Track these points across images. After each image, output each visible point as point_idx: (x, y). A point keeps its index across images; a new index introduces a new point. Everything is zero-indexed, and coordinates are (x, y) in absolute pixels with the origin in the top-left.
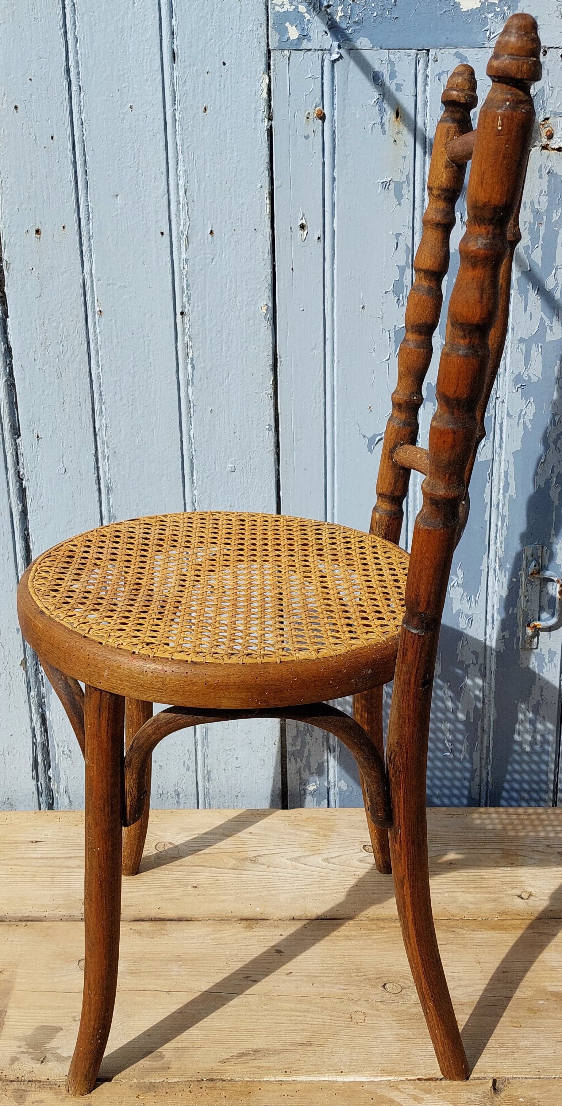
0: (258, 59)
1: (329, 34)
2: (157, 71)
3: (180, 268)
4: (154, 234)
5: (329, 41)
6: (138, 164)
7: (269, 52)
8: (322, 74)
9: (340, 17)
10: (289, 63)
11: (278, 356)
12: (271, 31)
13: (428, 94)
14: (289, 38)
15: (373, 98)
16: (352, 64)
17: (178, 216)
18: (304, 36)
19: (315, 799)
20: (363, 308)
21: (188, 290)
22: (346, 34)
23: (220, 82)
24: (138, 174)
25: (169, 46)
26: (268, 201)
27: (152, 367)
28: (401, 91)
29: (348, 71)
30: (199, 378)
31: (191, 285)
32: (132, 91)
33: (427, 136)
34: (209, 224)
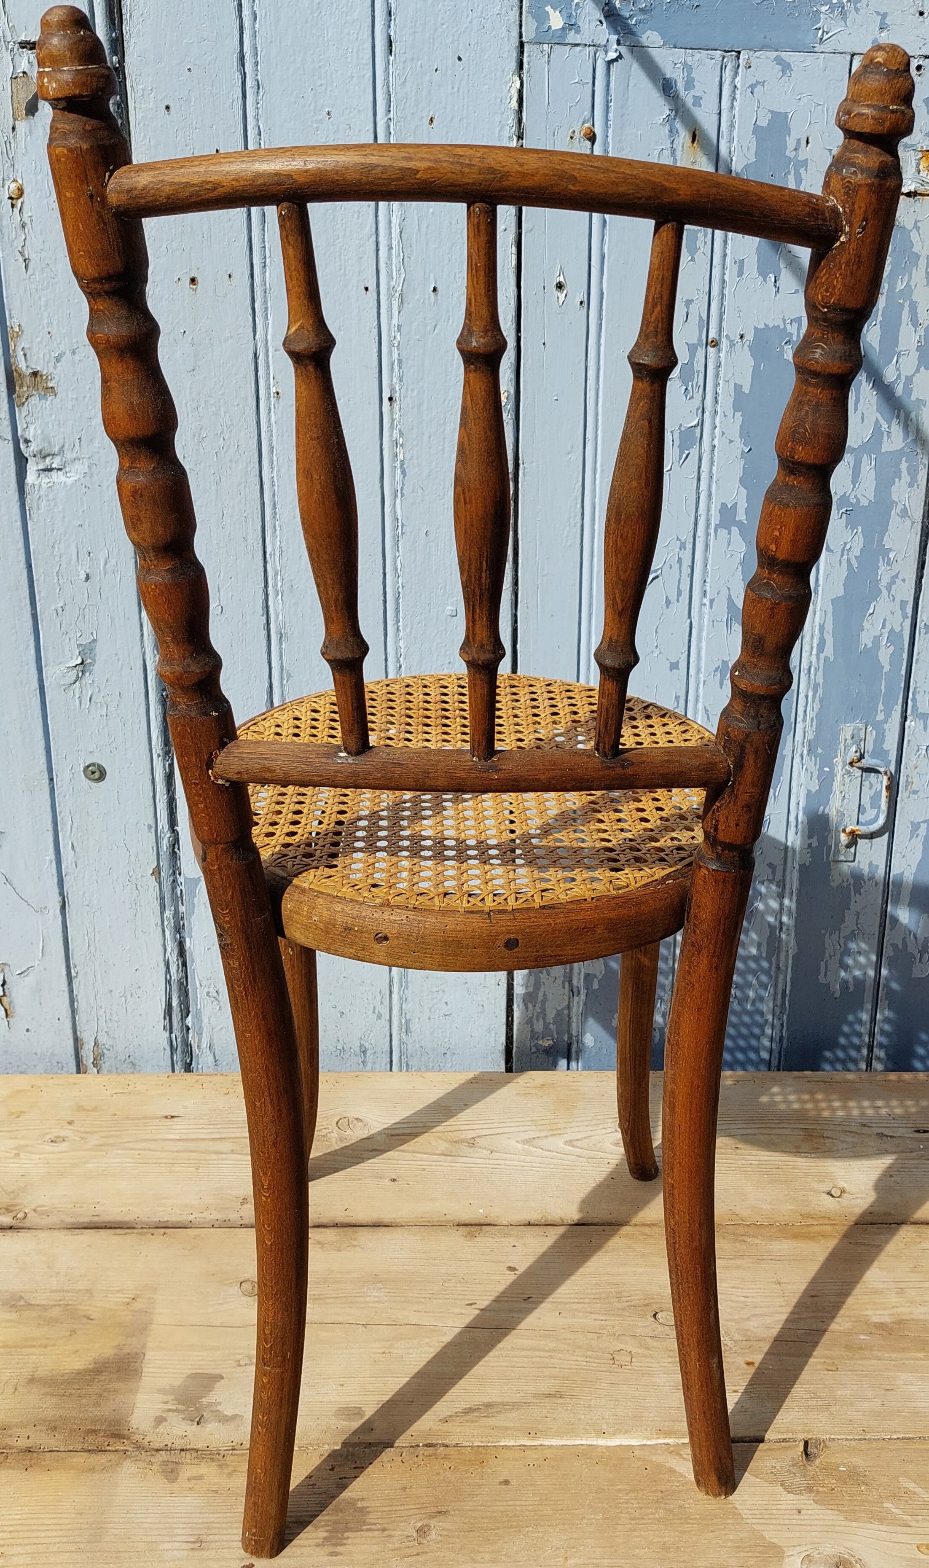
0: (505, 55)
1: (605, 25)
2: (366, 64)
3: (389, 336)
4: (354, 289)
5: (604, 34)
7: (522, 45)
8: (594, 78)
10: (549, 61)
11: (521, 461)
12: (526, 17)
13: (736, 112)
14: (550, 28)
15: (661, 113)
16: (635, 66)
17: (389, 265)
18: (571, 26)
21: (400, 368)
22: (628, 25)
23: (453, 83)
25: (384, 31)
26: (514, 250)
28: (700, 106)
29: (630, 76)
30: (411, 488)
31: (404, 360)
32: (331, 91)
33: (733, 169)
34: (432, 278)
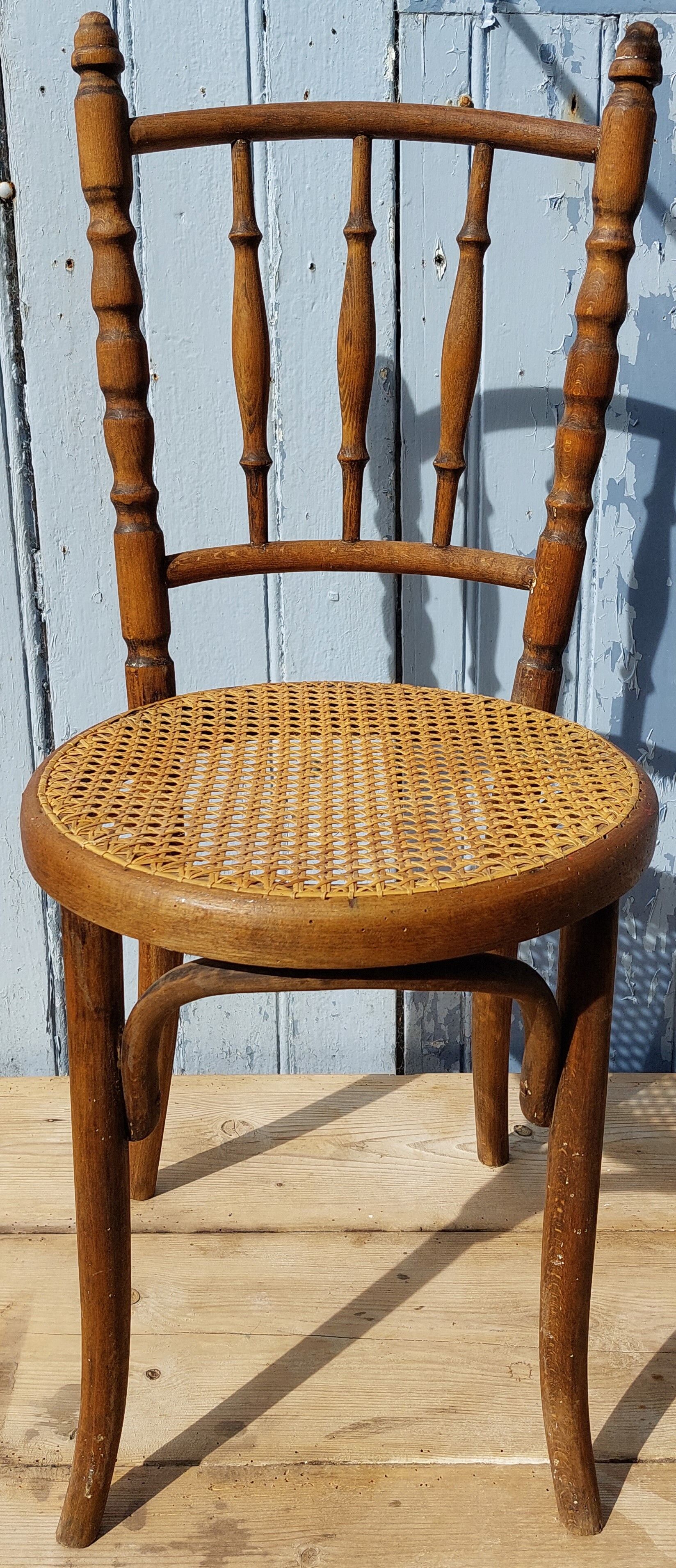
0: (380, 27)
2: (240, 40)
6: (211, 170)
7: (396, 15)
8: (470, 47)
10: (424, 31)
11: (402, 440)
15: (539, 81)
16: (512, 34)
17: (265, 243)
19: (441, 1064)
20: (521, 373)
21: (279, 347)
23: (328, 57)
24: (211, 185)
25: (258, 6)
26: (392, 224)
27: (226, 455)
28: (580, 72)
29: (506, 44)
30: (291, 470)
31: (282, 339)
32: (205, 68)
34: (309, 255)
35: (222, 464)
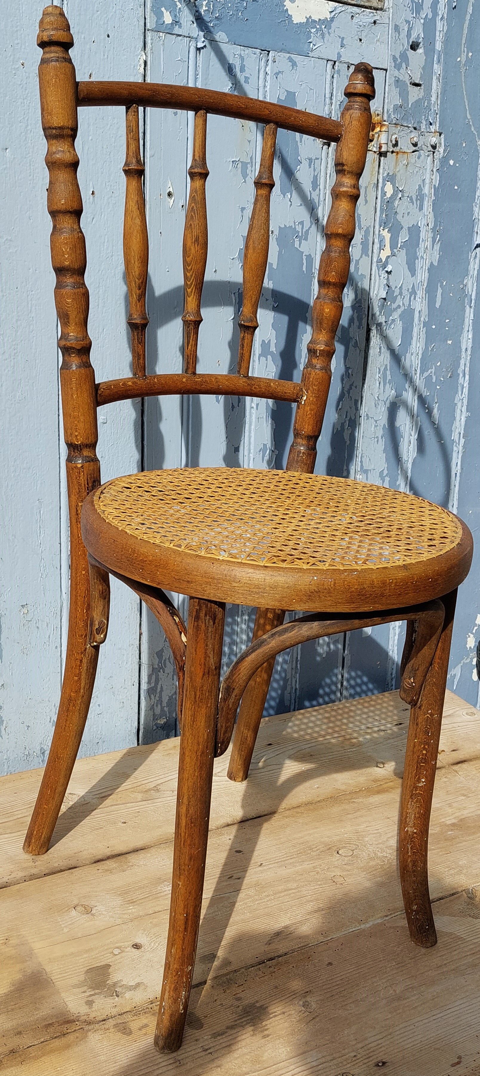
0: (136, 37)
1: (196, 25)
4: (40, 190)
5: (194, 30)
6: (27, 120)
7: (146, 31)
8: (188, 58)
9: (205, 11)
10: (164, 45)
12: (148, 13)
13: (268, 89)
14: (164, 22)
15: (227, 86)
16: (213, 54)
18: (176, 22)
19: (165, 732)
20: (215, 271)
22: (209, 26)
23: (104, 52)
24: (27, 130)
27: (34, 322)
28: (248, 83)
29: (210, 59)
32: (24, 48)
34: (91, 185)
35: (31, 328)
